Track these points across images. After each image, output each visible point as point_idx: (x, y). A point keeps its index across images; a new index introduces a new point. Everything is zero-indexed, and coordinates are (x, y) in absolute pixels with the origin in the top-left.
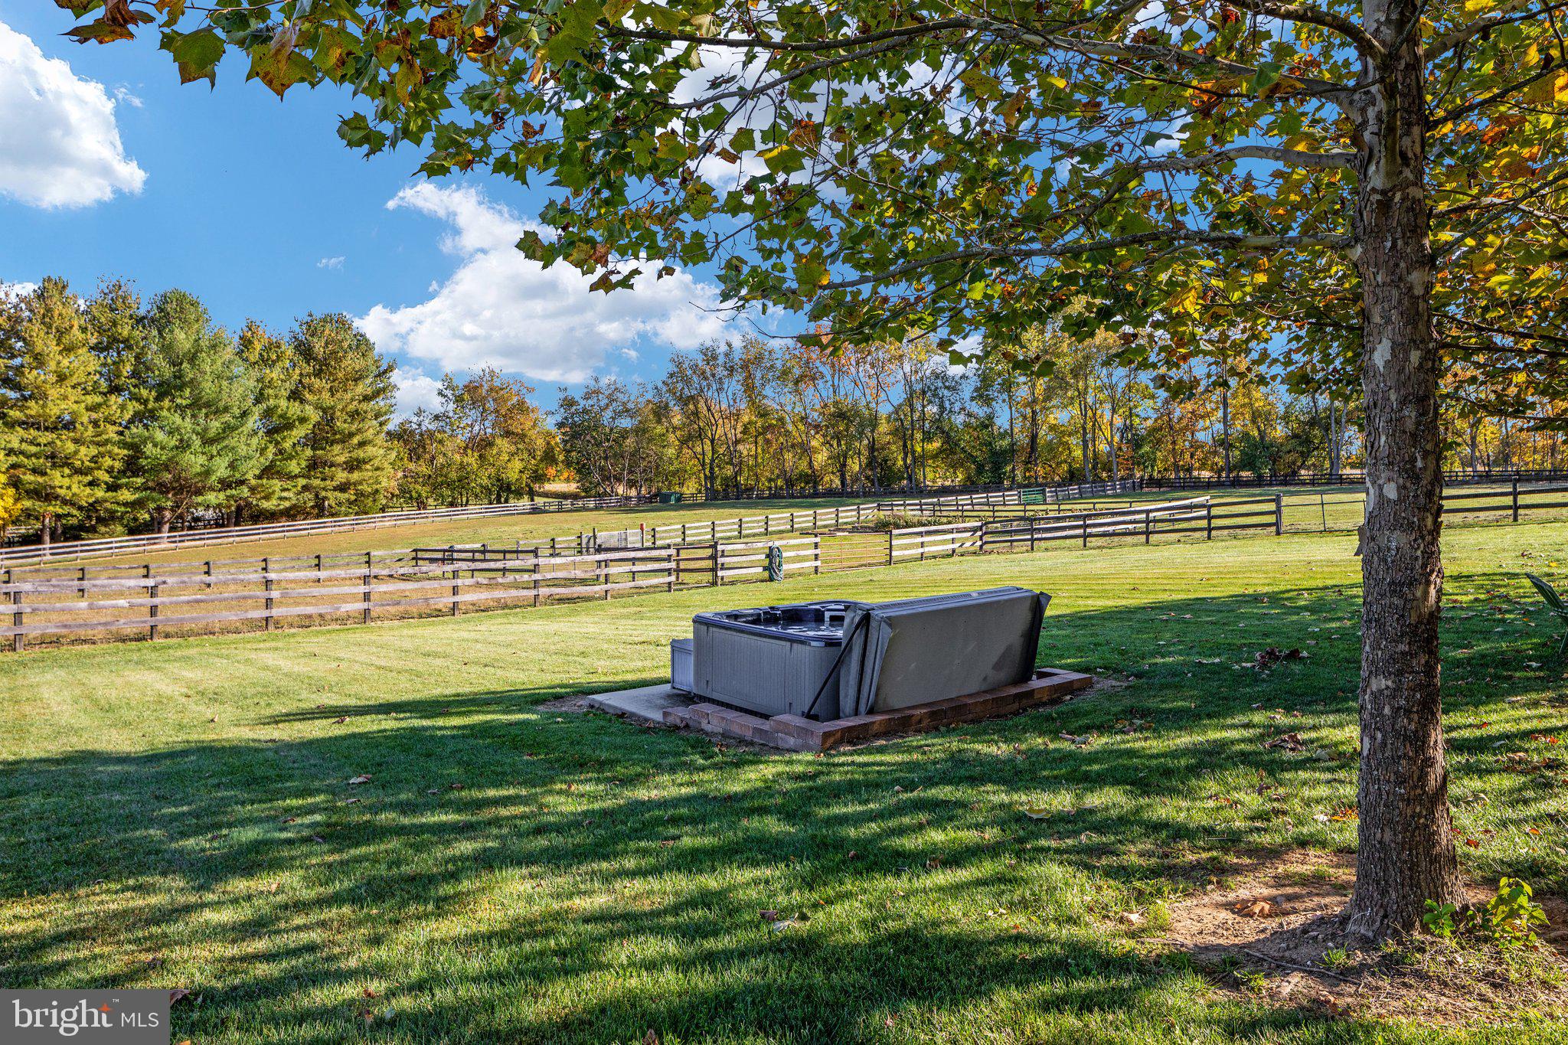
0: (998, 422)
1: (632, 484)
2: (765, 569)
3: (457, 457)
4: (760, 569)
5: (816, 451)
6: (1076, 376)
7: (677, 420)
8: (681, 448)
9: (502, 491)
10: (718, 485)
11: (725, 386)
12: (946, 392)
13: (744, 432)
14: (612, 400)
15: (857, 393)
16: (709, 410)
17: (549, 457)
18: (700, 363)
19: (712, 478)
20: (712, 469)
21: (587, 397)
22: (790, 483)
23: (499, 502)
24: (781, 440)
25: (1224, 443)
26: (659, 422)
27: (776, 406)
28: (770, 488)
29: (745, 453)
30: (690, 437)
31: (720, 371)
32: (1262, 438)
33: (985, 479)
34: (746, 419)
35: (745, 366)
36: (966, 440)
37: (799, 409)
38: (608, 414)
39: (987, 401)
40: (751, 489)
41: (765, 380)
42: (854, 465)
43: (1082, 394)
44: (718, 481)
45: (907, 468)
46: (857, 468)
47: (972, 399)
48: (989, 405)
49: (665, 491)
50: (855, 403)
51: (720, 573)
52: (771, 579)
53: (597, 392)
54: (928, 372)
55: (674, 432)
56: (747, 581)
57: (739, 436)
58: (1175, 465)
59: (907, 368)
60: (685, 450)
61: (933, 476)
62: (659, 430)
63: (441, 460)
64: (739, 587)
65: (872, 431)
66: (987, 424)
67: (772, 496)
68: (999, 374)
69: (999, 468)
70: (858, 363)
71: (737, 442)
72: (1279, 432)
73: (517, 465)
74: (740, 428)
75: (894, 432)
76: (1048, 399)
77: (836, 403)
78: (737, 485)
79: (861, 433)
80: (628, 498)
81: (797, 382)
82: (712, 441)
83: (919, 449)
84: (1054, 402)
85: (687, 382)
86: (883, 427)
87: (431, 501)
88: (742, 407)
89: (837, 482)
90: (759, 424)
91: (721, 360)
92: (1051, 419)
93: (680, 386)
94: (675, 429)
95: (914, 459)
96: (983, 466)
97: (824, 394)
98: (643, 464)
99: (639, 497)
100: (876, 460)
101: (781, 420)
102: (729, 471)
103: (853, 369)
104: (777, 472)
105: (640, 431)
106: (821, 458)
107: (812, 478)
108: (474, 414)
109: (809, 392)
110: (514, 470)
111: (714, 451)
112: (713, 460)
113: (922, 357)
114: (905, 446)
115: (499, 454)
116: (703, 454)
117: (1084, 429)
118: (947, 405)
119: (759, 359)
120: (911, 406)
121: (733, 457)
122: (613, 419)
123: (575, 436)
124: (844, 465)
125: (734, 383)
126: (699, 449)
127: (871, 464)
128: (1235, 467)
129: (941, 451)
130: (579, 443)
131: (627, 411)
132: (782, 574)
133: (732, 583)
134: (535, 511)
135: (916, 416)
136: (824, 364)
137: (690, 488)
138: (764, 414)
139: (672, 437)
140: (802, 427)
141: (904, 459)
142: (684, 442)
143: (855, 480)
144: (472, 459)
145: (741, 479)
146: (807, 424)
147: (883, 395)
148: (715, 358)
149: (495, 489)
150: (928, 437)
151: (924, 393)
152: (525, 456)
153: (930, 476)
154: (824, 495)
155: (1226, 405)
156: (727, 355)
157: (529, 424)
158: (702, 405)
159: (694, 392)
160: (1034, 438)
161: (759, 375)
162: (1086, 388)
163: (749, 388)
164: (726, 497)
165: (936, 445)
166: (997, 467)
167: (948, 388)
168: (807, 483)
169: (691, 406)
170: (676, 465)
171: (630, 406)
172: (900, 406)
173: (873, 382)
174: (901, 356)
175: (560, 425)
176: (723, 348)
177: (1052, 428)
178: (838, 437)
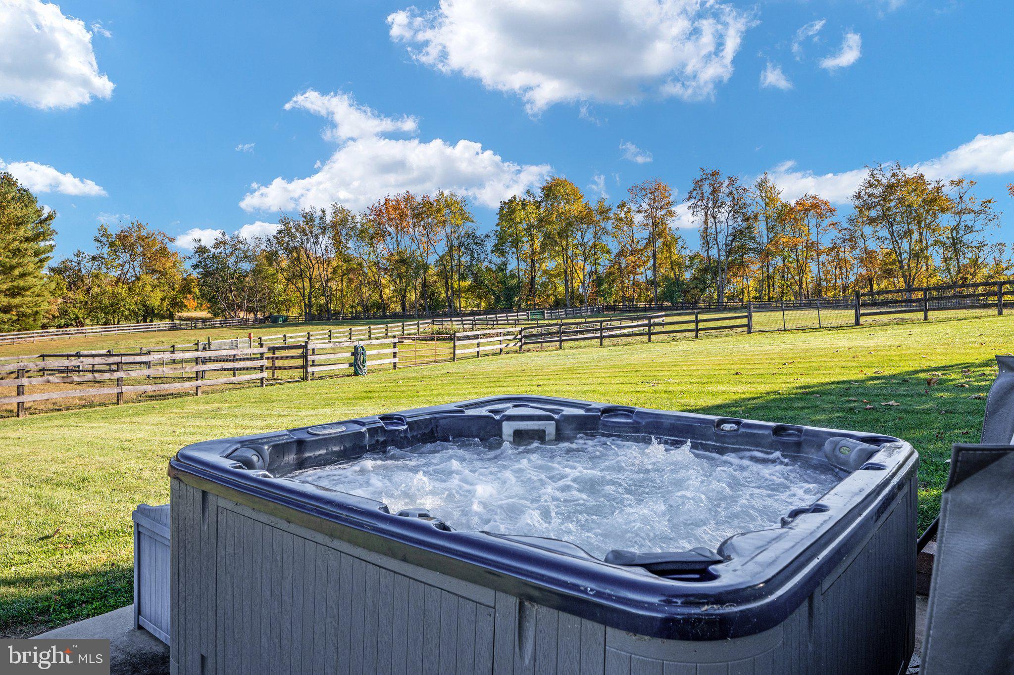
0: (510, 267)
1: (250, 310)
2: (351, 365)
3: (110, 289)
4: (347, 366)
5: (386, 287)
6: (560, 237)
7: (285, 264)
8: (287, 285)
9: (148, 314)
10: (314, 311)
11: (320, 241)
12: (475, 246)
13: (333, 273)
14: (235, 248)
15: (414, 247)
16: (308, 257)
17: (186, 288)
18: (302, 224)
19: (310, 306)
20: (310, 298)
21: (216, 246)
22: (366, 309)
23: (145, 321)
24: (360, 278)
25: (653, 283)
26: (271, 265)
27: (356, 255)
28: (352, 313)
29: (334, 287)
30: (294, 276)
31: (316, 230)
32: (677, 279)
33: (501, 306)
34: (334, 264)
35: (334, 225)
36: (488, 279)
37: (373, 257)
38: (232, 260)
39: (503, 254)
40: (339, 313)
41: (349, 237)
42: (412, 297)
43: (564, 249)
44: (314, 308)
45: (448, 298)
46: (413, 299)
47: (492, 251)
48: (504, 256)
49: (275, 314)
50: (413, 253)
51: (310, 369)
52: (356, 374)
53: (224, 243)
54: (463, 233)
55: (282, 273)
56: (336, 376)
57: (330, 276)
58: (623, 297)
59: (449, 230)
60: (291, 286)
61: (464, 303)
62: (271, 271)
63: (96, 290)
64: (328, 381)
65: (424, 273)
66: (502, 268)
67: (353, 318)
68: (510, 236)
69: (511, 298)
70: (414, 226)
71: (328, 280)
72: (687, 276)
73: (159, 294)
74: (330, 270)
75: (439, 275)
76: (543, 251)
77: (399, 253)
78: (328, 311)
79: (417, 274)
80: (247, 320)
81: (371, 239)
82: (310, 279)
83: (456, 286)
84: (546, 255)
85: (292, 237)
86: (433, 271)
87: (87, 321)
88: (332, 256)
89: (399, 309)
90: (344, 267)
91: (317, 221)
92: (544, 267)
93: (286, 239)
94: (283, 270)
95: (453, 293)
96: (499, 297)
97: (391, 247)
98: (259, 296)
99: (256, 320)
100: (427, 292)
101: (360, 264)
102: (322, 300)
103: (411, 230)
104: (357, 301)
105: (257, 272)
106: (388, 292)
107: (382, 306)
108: (126, 257)
109: (380, 247)
110: (155, 299)
111: (311, 287)
112: (311, 293)
113: (459, 222)
114: (447, 283)
115: (144, 286)
116: (304, 289)
117: (566, 272)
118: (476, 255)
119: (344, 221)
120: (451, 256)
121: (325, 291)
122: (237, 262)
123: (207, 274)
124: (404, 297)
125: (326, 238)
126: (300, 285)
127: (423, 295)
128: (660, 299)
129: (470, 288)
130: (209, 280)
131: (247, 257)
132: (365, 369)
133: (322, 378)
134: (174, 328)
135: (454, 263)
136: (391, 226)
137: (294, 312)
138: (347, 260)
139: (280, 277)
140: (374, 269)
141: (446, 293)
142: (289, 280)
143: (412, 306)
144: (122, 290)
145: (332, 306)
146: (379, 268)
147: (431, 248)
148: (312, 220)
149: (141, 313)
150: (463, 277)
151: (459, 246)
152: (166, 288)
153: (463, 304)
154: (390, 317)
155: (654, 257)
156: (321, 218)
157: (169, 265)
158: (302, 252)
159: (296, 244)
160: (533, 279)
161: (344, 233)
162: (567, 245)
163: (337, 243)
164: (320, 318)
165: (468, 282)
166: (509, 298)
167: (476, 244)
168: (378, 309)
169: (295, 255)
170: (284, 297)
171: (249, 254)
172: (444, 256)
173: (425, 239)
174: (444, 221)
175: (195, 267)
176: (319, 213)
177: (545, 272)
178: (400, 276)
